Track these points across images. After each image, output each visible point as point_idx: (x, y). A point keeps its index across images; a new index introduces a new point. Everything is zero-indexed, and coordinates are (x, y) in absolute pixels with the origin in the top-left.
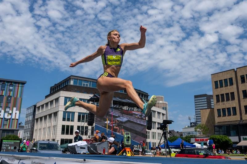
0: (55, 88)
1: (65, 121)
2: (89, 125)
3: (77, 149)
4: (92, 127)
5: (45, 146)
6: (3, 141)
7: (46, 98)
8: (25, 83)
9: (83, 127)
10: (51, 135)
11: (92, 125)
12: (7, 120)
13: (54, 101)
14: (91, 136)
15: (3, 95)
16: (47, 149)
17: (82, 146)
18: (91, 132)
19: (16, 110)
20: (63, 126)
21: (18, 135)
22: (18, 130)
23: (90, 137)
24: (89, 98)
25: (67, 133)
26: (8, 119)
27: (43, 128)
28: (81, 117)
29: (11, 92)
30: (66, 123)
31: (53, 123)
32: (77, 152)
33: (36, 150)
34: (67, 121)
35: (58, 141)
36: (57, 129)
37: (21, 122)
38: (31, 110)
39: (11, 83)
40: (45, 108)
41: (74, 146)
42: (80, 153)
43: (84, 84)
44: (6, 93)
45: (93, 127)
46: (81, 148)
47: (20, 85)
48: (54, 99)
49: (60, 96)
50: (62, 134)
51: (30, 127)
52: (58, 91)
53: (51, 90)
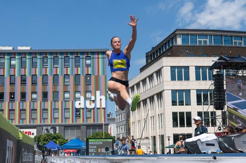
0: (154, 53)
1: (176, 105)
2: (217, 109)
3: (200, 147)
4: (223, 112)
6: (90, 140)
9: (206, 113)
10: (156, 129)
11: (222, 109)
12: (91, 111)
13: (155, 75)
14: (223, 126)
15: (79, 73)
17: (208, 141)
18: (221, 120)
19: (101, 95)
20: (175, 114)
21: (109, 132)
22: (107, 125)
23: (222, 128)
24: (211, 64)
25: (182, 125)
26: (91, 109)
27: (143, 118)
28: (201, 97)
29: (89, 68)
30: (179, 109)
31: (158, 111)
32: (203, 152)
34: (179, 105)
35: (169, 137)
36: (164, 118)
37: (111, 113)
39: (88, 54)
40: (142, 88)
41: (196, 141)
42: (207, 152)
43: (201, 41)
44: (83, 71)
45: (225, 112)
46: (208, 145)
47: (100, 56)
48: (154, 72)
49: (163, 67)
50: (173, 127)
51: (124, 119)
52: (159, 58)
53: (148, 57)
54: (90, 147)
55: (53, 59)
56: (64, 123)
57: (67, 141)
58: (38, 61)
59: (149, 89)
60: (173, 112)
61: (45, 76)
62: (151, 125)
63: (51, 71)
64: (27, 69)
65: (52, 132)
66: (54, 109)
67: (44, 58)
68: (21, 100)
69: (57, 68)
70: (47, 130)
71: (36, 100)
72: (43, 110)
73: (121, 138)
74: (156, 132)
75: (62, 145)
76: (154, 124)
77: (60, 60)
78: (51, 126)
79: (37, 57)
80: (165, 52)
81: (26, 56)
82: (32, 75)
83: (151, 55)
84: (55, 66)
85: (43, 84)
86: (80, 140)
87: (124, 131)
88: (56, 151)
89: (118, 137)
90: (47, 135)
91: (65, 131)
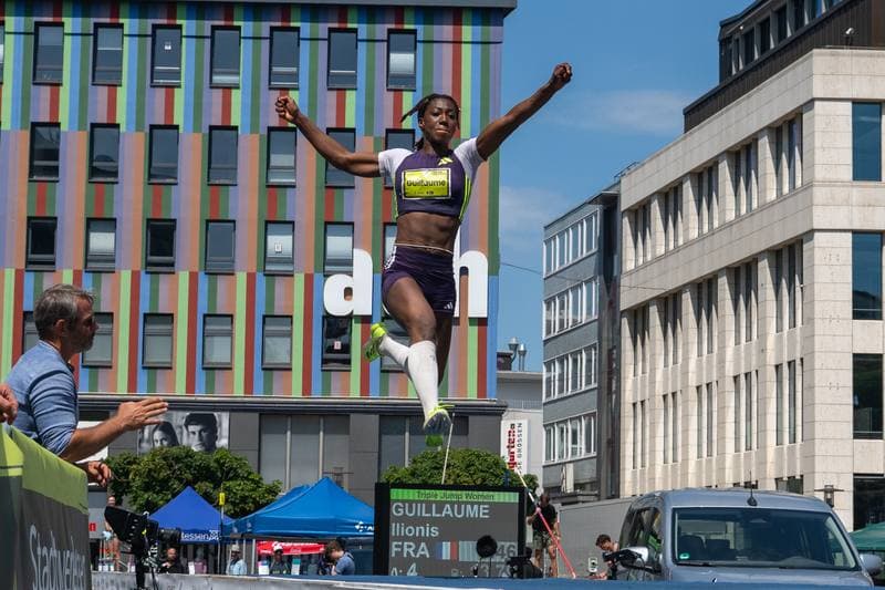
0: (764, 26)
1: (877, 317)
5: (729, 533)
6: (396, 494)
7: (686, 130)
8: (505, 11)
10: (762, 446)
13: (765, 148)
15: (350, 123)
16: (740, 560)
19: (464, 246)
20: (865, 366)
21: (504, 452)
22: (497, 412)
27: (693, 382)
29: (407, 96)
31: (776, 345)
33: (655, 569)
35: (830, 491)
36: (810, 388)
37: (517, 346)
38: (581, 243)
39: (401, 17)
44: (369, 111)
47: (468, 32)
48: (761, 130)
49: (813, 100)
50: (856, 436)
51: (588, 382)
52: (793, 50)
53: (732, 46)
54: (395, 529)
55: (207, 42)
56: (259, 396)
57: (273, 491)
58: (129, 48)
59: (731, 224)
60: (855, 355)
61: (161, 134)
62: (737, 422)
63: (197, 107)
64: (65, 94)
65: (191, 440)
66: (205, 316)
67: (159, 32)
68: (29, 262)
69: (228, 88)
70: (167, 428)
71: (113, 261)
72: (145, 321)
73: (569, 487)
74: (762, 463)
75: (245, 513)
76: (749, 418)
77: (246, 48)
78: (184, 409)
79: (121, 26)
80: (828, 18)
81: (64, 19)
82: (94, 126)
83: (748, 36)
84: (217, 79)
85: (150, 176)
86: (346, 489)
87: (588, 450)
88: (212, 548)
89: (553, 482)
90: (165, 459)
91: (264, 437)
